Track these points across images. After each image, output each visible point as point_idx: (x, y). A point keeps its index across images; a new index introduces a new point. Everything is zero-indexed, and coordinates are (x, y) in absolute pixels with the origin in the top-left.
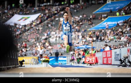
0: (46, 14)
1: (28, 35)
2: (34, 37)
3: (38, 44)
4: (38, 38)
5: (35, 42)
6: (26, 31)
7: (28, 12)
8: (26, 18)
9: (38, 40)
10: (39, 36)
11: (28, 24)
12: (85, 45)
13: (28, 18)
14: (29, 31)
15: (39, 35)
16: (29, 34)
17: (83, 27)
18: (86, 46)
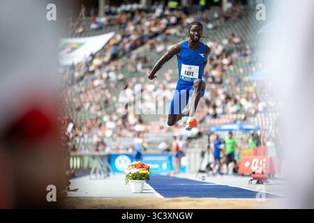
0: (128, 36)
1: (81, 92)
2: (96, 99)
3: (106, 118)
4: (106, 102)
5: (99, 114)
6: (75, 81)
7: (80, 30)
8: (75, 46)
9: (106, 107)
10: (109, 96)
11: (78, 64)
12: (239, 122)
13: (81, 45)
14: (81, 83)
15: (110, 92)
16: (83, 89)
17: (231, 72)
18: (240, 125)
